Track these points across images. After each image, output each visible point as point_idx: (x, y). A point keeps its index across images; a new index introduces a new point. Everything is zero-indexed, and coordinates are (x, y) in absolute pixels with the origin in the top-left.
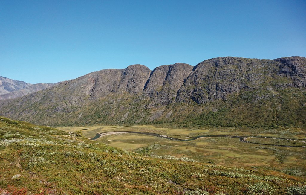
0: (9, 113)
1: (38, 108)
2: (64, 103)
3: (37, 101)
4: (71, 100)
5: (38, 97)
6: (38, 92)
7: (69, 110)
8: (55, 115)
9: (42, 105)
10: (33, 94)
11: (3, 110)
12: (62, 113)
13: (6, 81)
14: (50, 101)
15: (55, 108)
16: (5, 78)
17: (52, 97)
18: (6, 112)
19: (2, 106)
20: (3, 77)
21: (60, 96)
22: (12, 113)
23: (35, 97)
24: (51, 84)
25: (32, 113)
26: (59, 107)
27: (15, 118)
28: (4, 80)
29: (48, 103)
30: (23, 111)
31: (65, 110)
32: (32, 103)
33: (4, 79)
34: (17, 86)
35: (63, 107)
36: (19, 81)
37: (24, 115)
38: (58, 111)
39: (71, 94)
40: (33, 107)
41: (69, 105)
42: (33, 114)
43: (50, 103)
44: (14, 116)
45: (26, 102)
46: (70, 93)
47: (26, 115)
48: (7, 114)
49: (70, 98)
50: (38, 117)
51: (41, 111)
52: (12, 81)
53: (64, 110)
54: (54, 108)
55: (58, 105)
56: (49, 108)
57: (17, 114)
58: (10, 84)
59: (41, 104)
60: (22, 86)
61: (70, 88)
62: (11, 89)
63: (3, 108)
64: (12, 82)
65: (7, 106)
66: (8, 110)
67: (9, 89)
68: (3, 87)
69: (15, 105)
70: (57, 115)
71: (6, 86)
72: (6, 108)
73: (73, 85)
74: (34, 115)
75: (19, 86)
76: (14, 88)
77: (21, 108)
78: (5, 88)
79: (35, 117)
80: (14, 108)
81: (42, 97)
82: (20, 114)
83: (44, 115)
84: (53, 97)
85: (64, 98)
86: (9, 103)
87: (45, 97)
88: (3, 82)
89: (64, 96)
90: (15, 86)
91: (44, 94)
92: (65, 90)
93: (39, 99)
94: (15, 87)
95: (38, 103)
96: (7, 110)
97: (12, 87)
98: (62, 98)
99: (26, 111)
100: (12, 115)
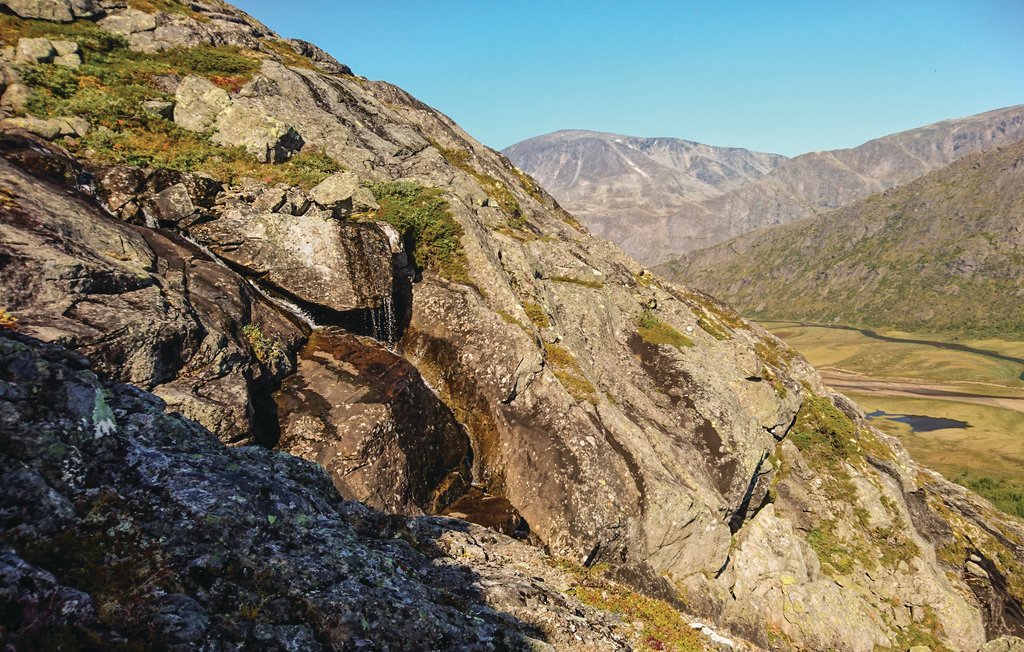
0: (782, 270)
1: (878, 257)
2: (983, 241)
3: (870, 235)
4: (1014, 232)
5: (871, 218)
6: (869, 201)
7: (1008, 269)
8: (955, 287)
9: (893, 248)
10: (854, 208)
11: (763, 262)
12: (980, 280)
13: (700, 155)
14: (921, 233)
15: (949, 259)
16: (695, 144)
17: (926, 216)
18: (772, 270)
19: (757, 249)
20: (691, 143)
21: (960, 215)
22: (791, 271)
23: (863, 219)
24: (844, 151)
25: (863, 274)
26: (968, 256)
27: (806, 288)
28: (694, 151)
29: (916, 240)
30: (827, 267)
31: (992, 268)
32: (854, 239)
33: (692, 146)
34: (726, 164)
35: (984, 257)
36: (731, 149)
37: (834, 282)
38: (962, 272)
39: (1008, 206)
40: (860, 255)
41: (1007, 247)
42: (866, 278)
43: (924, 240)
44: (802, 284)
45: (830, 236)
46: (1005, 201)
47: (842, 280)
48: (775, 274)
49: (1006, 222)
50: (890, 293)
51: (893, 267)
52: (711, 150)
53: (988, 268)
54: (946, 259)
55: (959, 250)
56: (922, 260)
57: (811, 275)
58: (710, 161)
59: (887, 245)
60: (741, 164)
61: (998, 183)
62: (715, 178)
63: (760, 254)
64: (713, 156)
65: (772, 250)
66: (777, 263)
67: (711, 177)
68: (694, 173)
69: (794, 246)
70: (962, 287)
71: (701, 168)
72: (770, 255)
73: (1010, 170)
74: (868, 281)
75: (731, 164)
76: (721, 173)
77: (818, 257)
78: (699, 176)
79: (878, 289)
80: (795, 258)
81: (887, 219)
82: (818, 278)
83: (908, 283)
84: (932, 219)
85: (981, 221)
86: (775, 241)
87: (897, 218)
88: (691, 159)
89: (978, 213)
90: (722, 165)
91: (894, 206)
92: (977, 191)
93: (875, 228)
94: (723, 170)
95: (875, 241)
96: (774, 262)
97: (716, 168)
98: (972, 223)
99: (840, 267)
100: (792, 277)
